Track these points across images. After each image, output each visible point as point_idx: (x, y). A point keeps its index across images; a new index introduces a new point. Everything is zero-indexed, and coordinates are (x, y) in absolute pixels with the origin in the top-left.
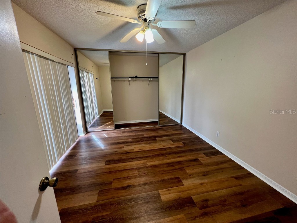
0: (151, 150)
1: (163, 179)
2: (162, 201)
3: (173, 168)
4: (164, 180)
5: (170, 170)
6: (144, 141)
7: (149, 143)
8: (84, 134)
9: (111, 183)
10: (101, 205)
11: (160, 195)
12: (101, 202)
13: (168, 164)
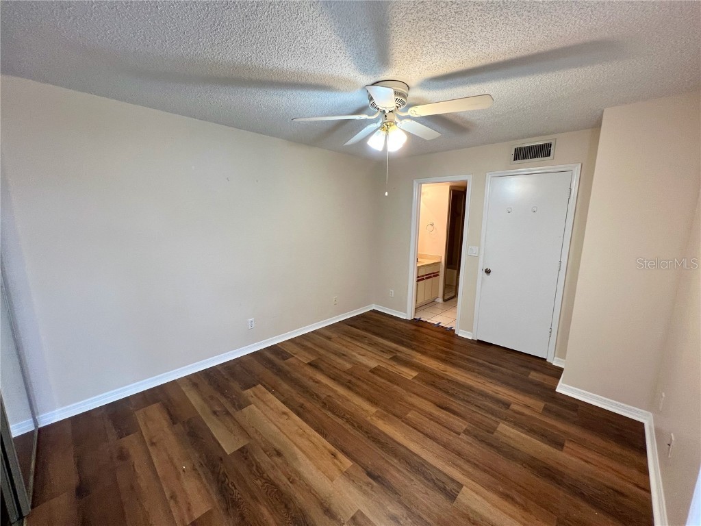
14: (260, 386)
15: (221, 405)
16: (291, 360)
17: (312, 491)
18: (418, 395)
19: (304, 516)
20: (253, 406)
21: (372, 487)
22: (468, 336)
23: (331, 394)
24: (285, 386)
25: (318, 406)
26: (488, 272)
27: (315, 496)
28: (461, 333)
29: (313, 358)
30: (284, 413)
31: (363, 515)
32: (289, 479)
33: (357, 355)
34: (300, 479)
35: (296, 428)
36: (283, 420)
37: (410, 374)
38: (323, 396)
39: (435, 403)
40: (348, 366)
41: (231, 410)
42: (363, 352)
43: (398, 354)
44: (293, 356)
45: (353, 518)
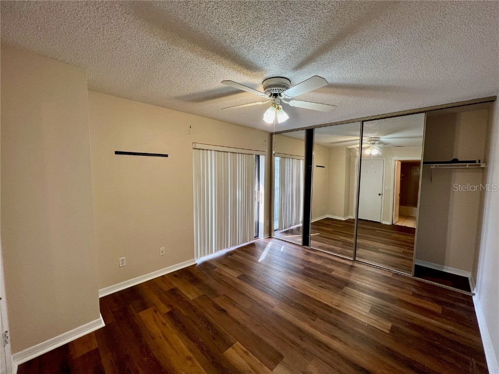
0: (308, 297)
1: (261, 336)
2: (223, 352)
3: (298, 341)
4: (260, 340)
5: (288, 338)
6: (318, 279)
7: (320, 287)
8: (264, 237)
9: (217, 296)
10: (190, 305)
11: (231, 346)
12: (193, 304)
13: (300, 330)
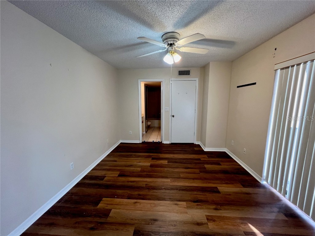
14: (104, 199)
15: (91, 222)
16: (106, 179)
17: (186, 222)
18: (176, 168)
19: (194, 233)
20: (113, 210)
21: (200, 205)
22: (168, 142)
23: (147, 183)
24: (120, 192)
25: (147, 191)
26: (173, 116)
27: (188, 223)
28: (165, 142)
29: (118, 173)
30: (136, 203)
31: (208, 216)
32: (172, 226)
33: (137, 163)
34: (176, 222)
35: (149, 205)
36: (138, 206)
37: (165, 162)
38: (144, 186)
39: (184, 168)
40: (139, 169)
41: (103, 220)
42: (138, 161)
43: (153, 157)
44: (106, 176)
45: (208, 219)
